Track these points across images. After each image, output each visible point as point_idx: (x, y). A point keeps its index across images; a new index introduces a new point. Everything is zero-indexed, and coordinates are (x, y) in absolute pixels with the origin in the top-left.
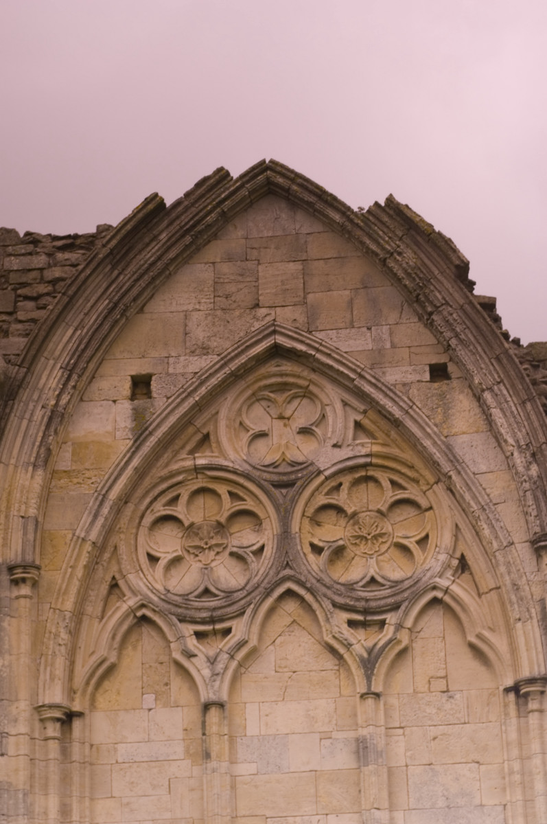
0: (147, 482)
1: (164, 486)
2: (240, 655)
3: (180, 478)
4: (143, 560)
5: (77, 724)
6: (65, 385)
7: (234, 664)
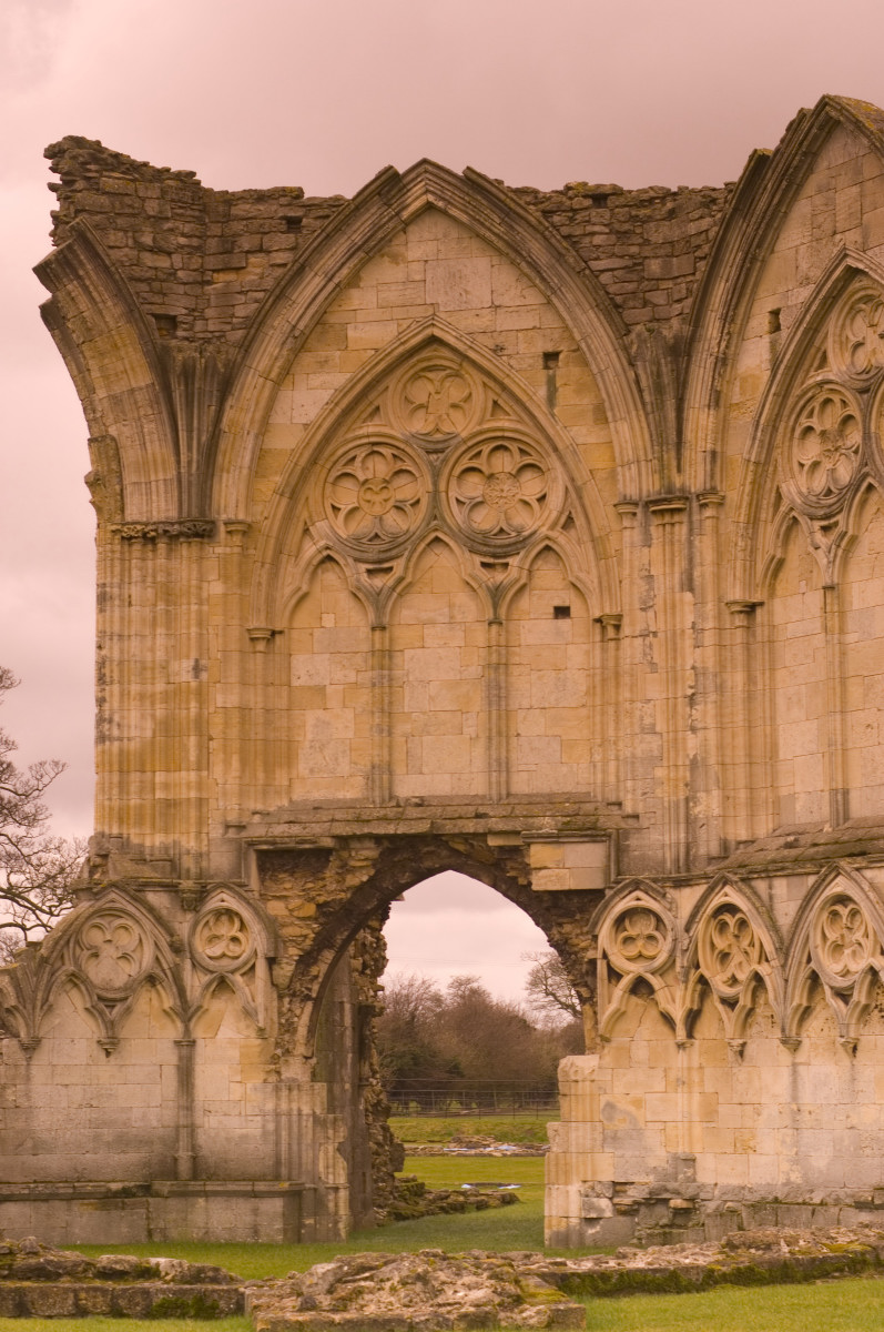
0: (791, 401)
1: (802, 403)
2: (844, 544)
3: (810, 394)
4: (796, 467)
5: (759, 611)
6: (722, 333)
7: (840, 552)
